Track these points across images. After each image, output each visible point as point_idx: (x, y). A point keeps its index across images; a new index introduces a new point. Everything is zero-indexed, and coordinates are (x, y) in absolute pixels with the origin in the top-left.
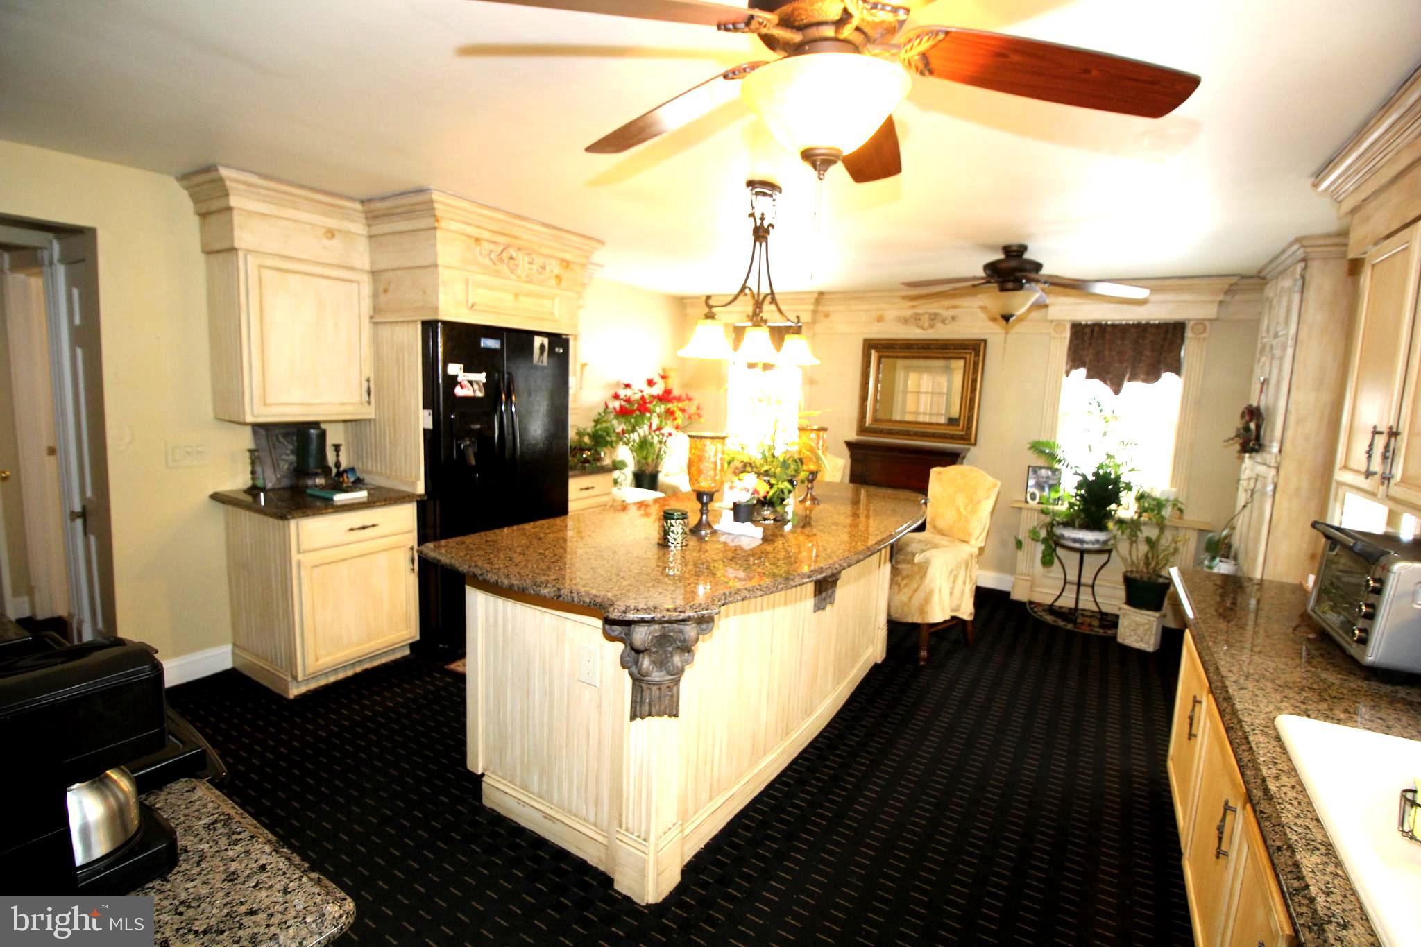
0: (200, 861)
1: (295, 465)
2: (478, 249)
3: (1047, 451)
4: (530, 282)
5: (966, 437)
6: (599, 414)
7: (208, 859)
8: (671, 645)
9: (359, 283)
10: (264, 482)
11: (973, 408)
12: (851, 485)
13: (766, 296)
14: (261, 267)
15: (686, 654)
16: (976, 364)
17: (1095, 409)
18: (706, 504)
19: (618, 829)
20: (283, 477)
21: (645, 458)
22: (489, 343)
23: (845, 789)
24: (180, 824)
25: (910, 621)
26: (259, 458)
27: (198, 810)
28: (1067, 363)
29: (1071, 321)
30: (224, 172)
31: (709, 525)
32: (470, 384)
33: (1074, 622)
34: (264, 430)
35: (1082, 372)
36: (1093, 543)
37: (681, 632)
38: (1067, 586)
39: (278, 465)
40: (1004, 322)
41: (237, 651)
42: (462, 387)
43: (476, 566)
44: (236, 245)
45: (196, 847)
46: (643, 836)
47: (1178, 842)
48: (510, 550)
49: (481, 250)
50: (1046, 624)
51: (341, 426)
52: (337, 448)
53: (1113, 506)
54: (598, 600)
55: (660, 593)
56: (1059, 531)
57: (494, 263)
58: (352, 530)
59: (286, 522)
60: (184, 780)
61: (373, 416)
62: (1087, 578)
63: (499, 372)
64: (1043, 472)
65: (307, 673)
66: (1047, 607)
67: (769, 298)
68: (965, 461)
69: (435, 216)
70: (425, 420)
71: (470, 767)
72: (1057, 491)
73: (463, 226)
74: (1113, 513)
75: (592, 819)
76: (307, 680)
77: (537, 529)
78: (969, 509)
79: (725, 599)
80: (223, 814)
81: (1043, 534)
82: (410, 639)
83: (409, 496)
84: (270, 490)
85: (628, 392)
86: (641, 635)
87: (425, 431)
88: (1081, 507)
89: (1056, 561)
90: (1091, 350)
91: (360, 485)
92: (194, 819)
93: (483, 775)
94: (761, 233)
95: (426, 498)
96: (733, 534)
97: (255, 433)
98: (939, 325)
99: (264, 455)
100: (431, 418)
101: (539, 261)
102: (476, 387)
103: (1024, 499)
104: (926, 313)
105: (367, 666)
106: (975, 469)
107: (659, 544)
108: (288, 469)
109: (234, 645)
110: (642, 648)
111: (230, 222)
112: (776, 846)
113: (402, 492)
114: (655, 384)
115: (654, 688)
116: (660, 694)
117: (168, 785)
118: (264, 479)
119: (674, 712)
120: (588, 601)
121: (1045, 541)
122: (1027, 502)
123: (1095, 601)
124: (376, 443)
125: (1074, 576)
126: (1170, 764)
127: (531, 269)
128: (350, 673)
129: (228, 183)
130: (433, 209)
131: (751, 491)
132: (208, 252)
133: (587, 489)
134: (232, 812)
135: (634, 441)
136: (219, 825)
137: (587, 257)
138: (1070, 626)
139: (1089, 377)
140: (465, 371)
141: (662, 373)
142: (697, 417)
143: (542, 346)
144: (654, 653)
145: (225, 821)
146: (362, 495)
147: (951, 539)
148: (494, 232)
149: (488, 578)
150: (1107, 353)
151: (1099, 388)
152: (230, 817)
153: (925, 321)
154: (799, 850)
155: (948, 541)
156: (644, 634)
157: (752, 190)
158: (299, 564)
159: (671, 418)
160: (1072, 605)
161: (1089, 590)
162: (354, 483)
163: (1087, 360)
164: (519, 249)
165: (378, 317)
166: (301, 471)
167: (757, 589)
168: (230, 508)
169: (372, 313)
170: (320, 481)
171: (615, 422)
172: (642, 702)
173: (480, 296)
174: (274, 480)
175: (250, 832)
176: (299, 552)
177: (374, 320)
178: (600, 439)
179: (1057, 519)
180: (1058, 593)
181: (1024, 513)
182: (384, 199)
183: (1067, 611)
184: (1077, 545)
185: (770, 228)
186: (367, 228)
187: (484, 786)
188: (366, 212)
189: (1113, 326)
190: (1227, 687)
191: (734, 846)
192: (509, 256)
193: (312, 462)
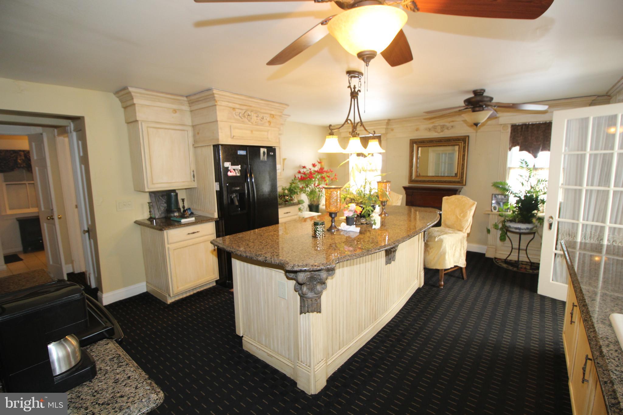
0: (105, 374)
1: (166, 208)
2: (234, 112)
3: (501, 186)
4: (257, 125)
5: (461, 182)
6: (292, 180)
7: (109, 373)
8: (315, 281)
9: (187, 131)
10: (155, 216)
11: (464, 168)
12: (407, 207)
13: (358, 123)
14: (148, 127)
15: (323, 285)
16: (464, 147)
17: (524, 165)
18: (334, 218)
19: (297, 361)
20: (162, 213)
21: (313, 198)
22: (242, 152)
23: (402, 345)
24: (100, 358)
25: (434, 268)
26: (152, 205)
27: (108, 353)
28: (510, 144)
29: (511, 124)
30: (130, 89)
31: (335, 227)
32: (234, 170)
33: (517, 267)
34: (153, 194)
35: (517, 148)
36: (525, 229)
37: (319, 275)
38: (513, 250)
39: (160, 208)
40: (475, 127)
41: (148, 285)
42: (231, 172)
43: (233, 248)
44: (138, 119)
45: (105, 368)
46: (308, 364)
47: (567, 373)
48: (248, 240)
49: (235, 113)
50: (503, 268)
51: (184, 190)
52: (183, 200)
53: (536, 211)
54: (282, 262)
55: (310, 258)
56: (508, 224)
57: (241, 118)
58: (189, 234)
59: (163, 232)
60: (105, 340)
61: (196, 186)
62: (523, 246)
63: (246, 165)
64: (500, 197)
65: (174, 294)
66: (503, 260)
67: (360, 124)
68: (461, 193)
69: (215, 100)
70: (216, 187)
71: (237, 333)
72: (507, 205)
73: (227, 103)
74: (535, 215)
75: (287, 356)
76: (175, 296)
77: (261, 231)
78: (462, 215)
79: (339, 260)
80: (117, 354)
81: (500, 226)
82: (215, 279)
83: (211, 219)
84: (158, 219)
85: (305, 170)
86: (301, 277)
87: (217, 191)
88: (519, 212)
89: (507, 238)
90: (521, 137)
91: (192, 215)
92: (106, 356)
93: (242, 337)
94: (354, 95)
95: (218, 219)
96: (346, 231)
97: (150, 196)
98: (446, 130)
99: (154, 204)
100: (219, 186)
101: (261, 116)
102: (236, 171)
103: (490, 210)
104: (439, 125)
105: (199, 290)
106: (464, 196)
107: (313, 236)
108: (164, 209)
109: (147, 282)
110: (302, 283)
111: (135, 110)
112: (370, 370)
113: (209, 217)
114: (316, 165)
115: (309, 300)
116: (312, 303)
117: (99, 342)
118: (155, 214)
119: (319, 311)
120: (278, 262)
121: (501, 229)
122: (492, 211)
123: (528, 257)
124: (198, 197)
125: (516, 245)
126: (564, 335)
127: (257, 119)
128: (192, 293)
129: (133, 94)
130: (214, 97)
131: (354, 211)
132: (128, 123)
133: (287, 213)
134: (121, 354)
135: (308, 191)
136: (115, 359)
137: (282, 112)
138: (515, 269)
139: (521, 150)
140: (232, 165)
141: (319, 161)
142: (335, 179)
143: (264, 152)
144: (308, 285)
145: (118, 357)
146: (192, 219)
147: (453, 230)
148: (241, 105)
149: (237, 253)
150: (530, 138)
151: (526, 155)
152: (120, 356)
153: (439, 129)
154: (380, 373)
155: (452, 230)
156: (302, 276)
157: (349, 75)
158: (169, 248)
159: (323, 180)
160: (516, 259)
161: (525, 252)
162: (190, 214)
163: (520, 142)
164: (252, 111)
165: (196, 144)
166: (169, 210)
167: (354, 256)
168: (142, 227)
169: (193, 143)
170: (176, 214)
171: (299, 183)
172: (304, 306)
173: (237, 132)
174: (159, 214)
175: (127, 362)
176: (168, 244)
177: (194, 146)
178: (292, 191)
179: (507, 218)
180: (509, 254)
181: (491, 216)
182: (195, 94)
183: (514, 262)
184: (517, 231)
185: (359, 92)
186: (189, 108)
187: (243, 341)
188: (188, 101)
189: (533, 125)
190: (585, 299)
191: (351, 370)
192: (248, 114)
193: (173, 206)
